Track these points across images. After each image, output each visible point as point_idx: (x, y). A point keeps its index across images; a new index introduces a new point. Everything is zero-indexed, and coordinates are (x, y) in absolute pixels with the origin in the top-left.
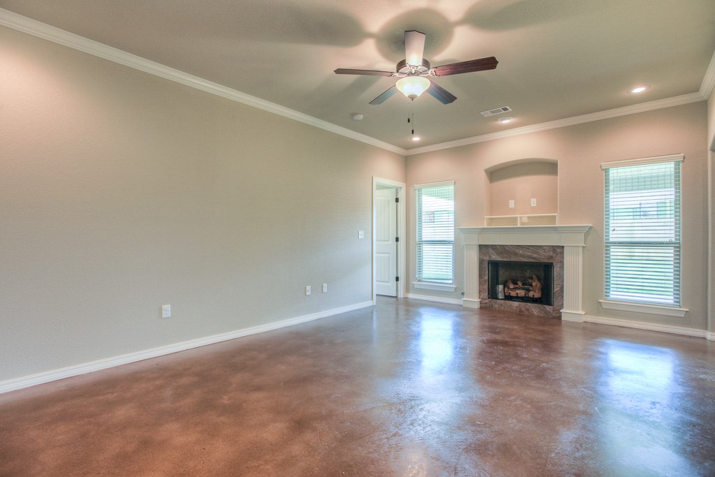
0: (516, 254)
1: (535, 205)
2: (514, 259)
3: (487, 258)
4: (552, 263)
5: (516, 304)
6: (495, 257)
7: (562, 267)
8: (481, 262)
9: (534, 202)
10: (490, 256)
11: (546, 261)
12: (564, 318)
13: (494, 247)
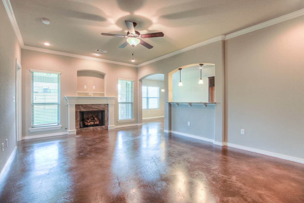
0: (91, 108)
1: (95, 88)
2: (91, 110)
3: (79, 110)
4: (104, 110)
5: (92, 128)
6: (83, 110)
7: (108, 111)
8: (76, 112)
9: (94, 87)
10: (80, 110)
11: (102, 110)
12: (109, 128)
13: (82, 105)
